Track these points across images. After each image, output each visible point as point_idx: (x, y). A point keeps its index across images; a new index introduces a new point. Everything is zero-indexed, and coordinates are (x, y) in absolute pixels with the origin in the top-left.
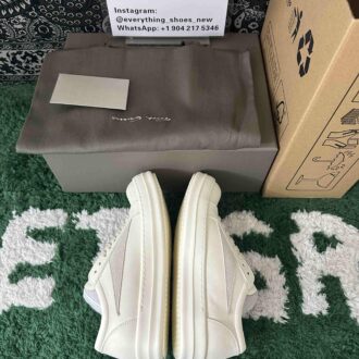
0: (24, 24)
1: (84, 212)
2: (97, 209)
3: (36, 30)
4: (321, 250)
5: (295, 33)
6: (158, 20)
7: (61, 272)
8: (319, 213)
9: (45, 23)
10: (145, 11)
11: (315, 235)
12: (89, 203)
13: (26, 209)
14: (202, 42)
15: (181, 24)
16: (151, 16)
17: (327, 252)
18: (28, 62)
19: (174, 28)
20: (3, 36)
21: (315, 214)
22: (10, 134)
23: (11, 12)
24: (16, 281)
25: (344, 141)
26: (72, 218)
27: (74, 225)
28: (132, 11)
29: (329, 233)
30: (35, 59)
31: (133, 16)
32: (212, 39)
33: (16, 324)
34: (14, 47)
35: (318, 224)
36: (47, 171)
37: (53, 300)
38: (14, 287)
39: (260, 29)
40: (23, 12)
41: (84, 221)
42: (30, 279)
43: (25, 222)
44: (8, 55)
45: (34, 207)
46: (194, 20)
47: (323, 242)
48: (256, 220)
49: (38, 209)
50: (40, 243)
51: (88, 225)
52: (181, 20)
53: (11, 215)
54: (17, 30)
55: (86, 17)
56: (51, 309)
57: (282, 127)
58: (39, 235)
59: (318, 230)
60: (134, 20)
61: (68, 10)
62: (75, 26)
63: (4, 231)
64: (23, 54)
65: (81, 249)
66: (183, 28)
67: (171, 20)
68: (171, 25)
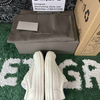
0: (9, 8)
1: (25, 59)
2: (29, 58)
3: (12, 9)
4: (91, 70)
5: (84, 10)
6: (46, 7)
7: (19, 76)
8: (90, 60)
9: (15, 7)
10: (43, 4)
11: (89, 66)
12: (27, 57)
13: (9, 58)
14: (58, 13)
15: (52, 8)
16: (44, 5)
17: (92, 71)
18: (10, 18)
19: (50, 9)
20: (3, 11)
21: (89, 60)
22: (5, 38)
23: (6, 4)
24: (6, 78)
25: (97, 40)
26: (22, 61)
27: (23, 63)
28: (39, 4)
29: (93, 65)
30: (12, 17)
31: (39, 5)
32: (61, 12)
33: (6, 90)
34: (6, 14)
35: (90, 63)
36: (15, 48)
37: (16, 84)
38: (6, 80)
39: (74, 9)
40: (9, 4)
41: (25, 62)
42: (10, 77)
43: (9, 62)
44: (4, 16)
45: (11, 58)
46: (56, 7)
47: (91, 68)
48: (73, 62)
49: (12, 58)
50: (13, 68)
51: (26, 63)
52: (52, 7)
53: (5, 60)
54: (7, 9)
55: (26, 6)
56: (16, 86)
57: (80, 36)
58: (13, 65)
59: (90, 65)
60: (40, 7)
61: (21, 4)
62: (23, 8)
63: (3, 64)
64: (9, 16)
65: (24, 69)
66: (53, 9)
67: (50, 7)
68: (49, 8)
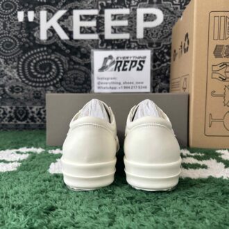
6: (117, 83)
10: (111, 79)
15: (128, 85)
16: (114, 81)
19: (125, 87)
28: (105, 79)
46: (135, 83)
52: (128, 83)
60: (106, 83)
66: (129, 87)
67: (124, 83)
68: (123, 85)
